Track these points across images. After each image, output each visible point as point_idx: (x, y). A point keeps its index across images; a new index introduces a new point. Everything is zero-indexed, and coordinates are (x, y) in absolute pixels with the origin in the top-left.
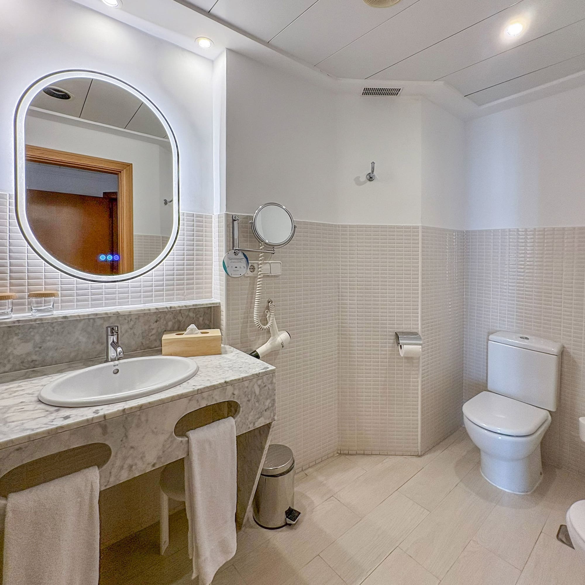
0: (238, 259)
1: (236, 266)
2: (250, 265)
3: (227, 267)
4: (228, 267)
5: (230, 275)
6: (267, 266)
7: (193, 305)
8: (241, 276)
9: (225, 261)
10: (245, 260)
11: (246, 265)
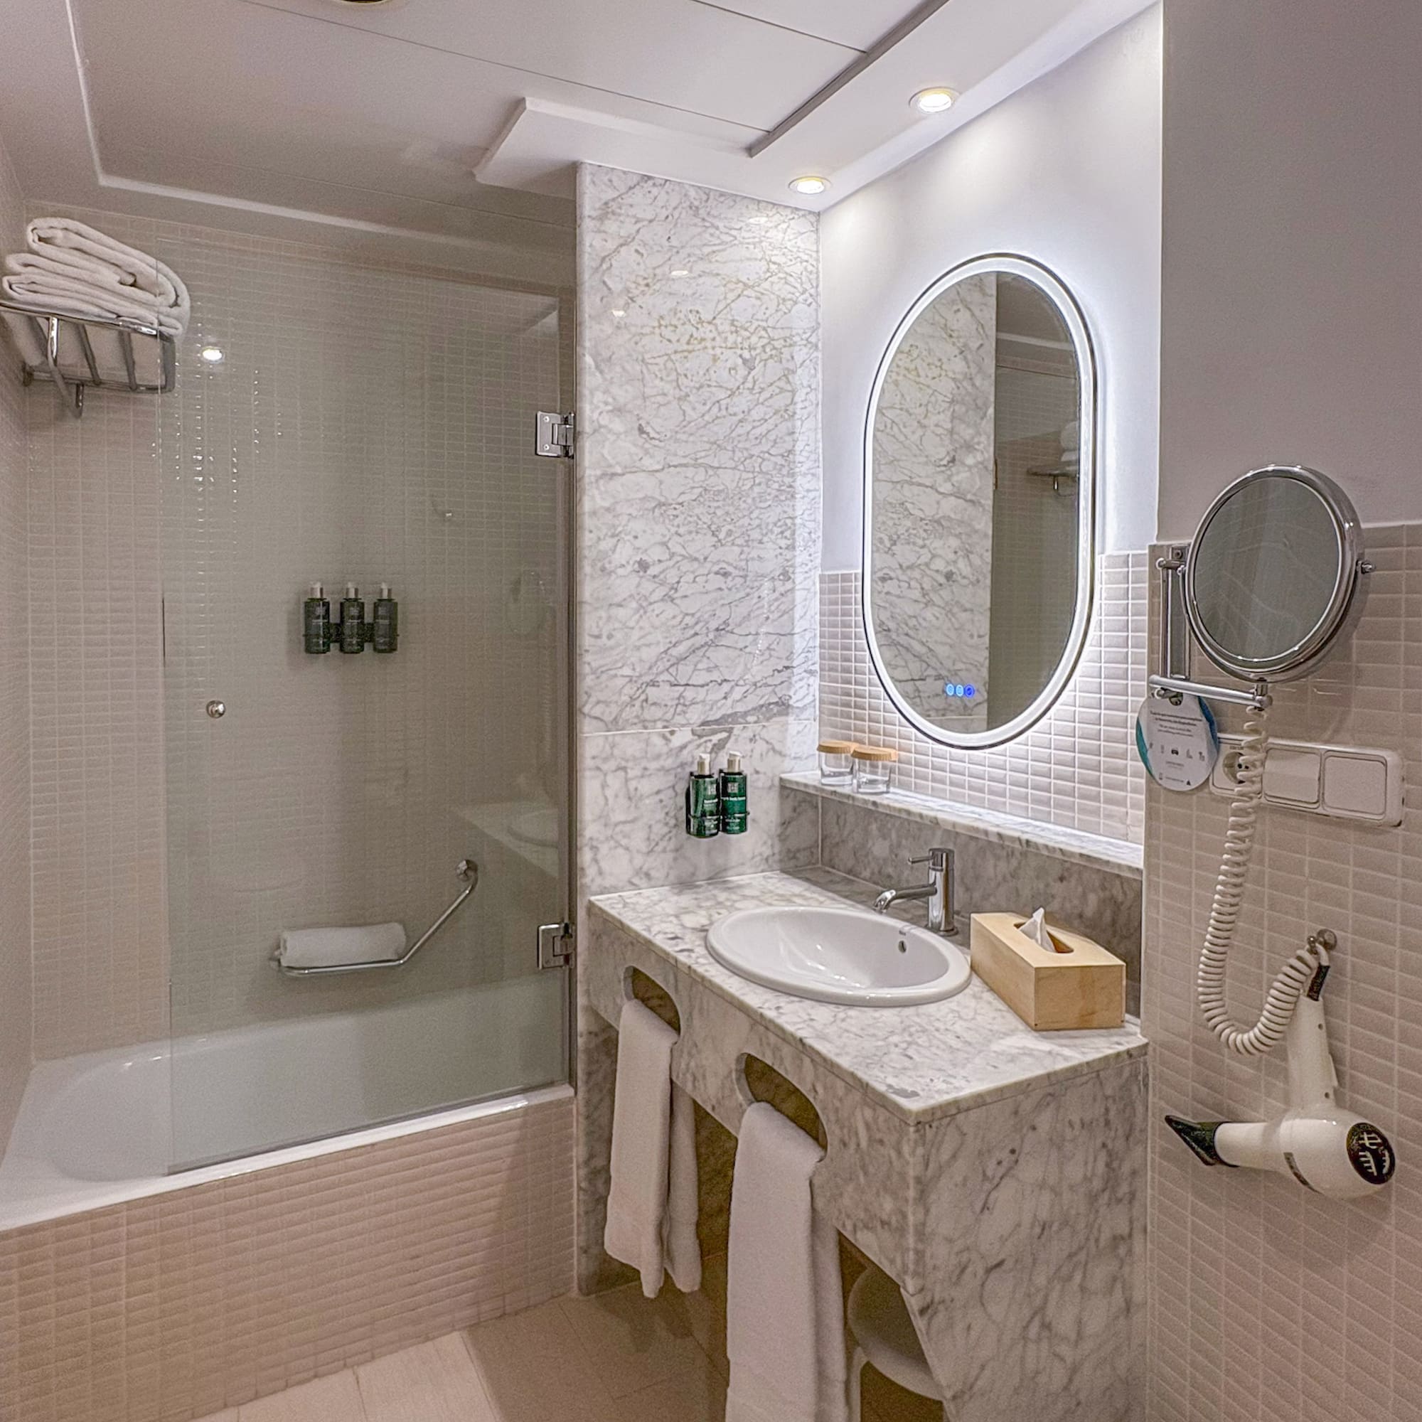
0: (1179, 720)
1: (1174, 747)
2: (1226, 750)
3: (1148, 746)
4: (1151, 745)
5: (1157, 777)
6: (1306, 770)
7: (1081, 855)
8: (1189, 788)
9: (1141, 723)
10: (1203, 725)
11: (1210, 752)
